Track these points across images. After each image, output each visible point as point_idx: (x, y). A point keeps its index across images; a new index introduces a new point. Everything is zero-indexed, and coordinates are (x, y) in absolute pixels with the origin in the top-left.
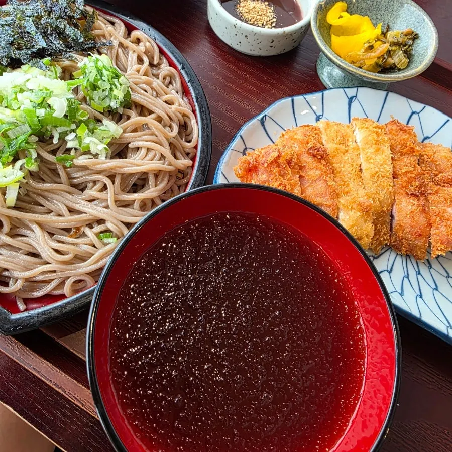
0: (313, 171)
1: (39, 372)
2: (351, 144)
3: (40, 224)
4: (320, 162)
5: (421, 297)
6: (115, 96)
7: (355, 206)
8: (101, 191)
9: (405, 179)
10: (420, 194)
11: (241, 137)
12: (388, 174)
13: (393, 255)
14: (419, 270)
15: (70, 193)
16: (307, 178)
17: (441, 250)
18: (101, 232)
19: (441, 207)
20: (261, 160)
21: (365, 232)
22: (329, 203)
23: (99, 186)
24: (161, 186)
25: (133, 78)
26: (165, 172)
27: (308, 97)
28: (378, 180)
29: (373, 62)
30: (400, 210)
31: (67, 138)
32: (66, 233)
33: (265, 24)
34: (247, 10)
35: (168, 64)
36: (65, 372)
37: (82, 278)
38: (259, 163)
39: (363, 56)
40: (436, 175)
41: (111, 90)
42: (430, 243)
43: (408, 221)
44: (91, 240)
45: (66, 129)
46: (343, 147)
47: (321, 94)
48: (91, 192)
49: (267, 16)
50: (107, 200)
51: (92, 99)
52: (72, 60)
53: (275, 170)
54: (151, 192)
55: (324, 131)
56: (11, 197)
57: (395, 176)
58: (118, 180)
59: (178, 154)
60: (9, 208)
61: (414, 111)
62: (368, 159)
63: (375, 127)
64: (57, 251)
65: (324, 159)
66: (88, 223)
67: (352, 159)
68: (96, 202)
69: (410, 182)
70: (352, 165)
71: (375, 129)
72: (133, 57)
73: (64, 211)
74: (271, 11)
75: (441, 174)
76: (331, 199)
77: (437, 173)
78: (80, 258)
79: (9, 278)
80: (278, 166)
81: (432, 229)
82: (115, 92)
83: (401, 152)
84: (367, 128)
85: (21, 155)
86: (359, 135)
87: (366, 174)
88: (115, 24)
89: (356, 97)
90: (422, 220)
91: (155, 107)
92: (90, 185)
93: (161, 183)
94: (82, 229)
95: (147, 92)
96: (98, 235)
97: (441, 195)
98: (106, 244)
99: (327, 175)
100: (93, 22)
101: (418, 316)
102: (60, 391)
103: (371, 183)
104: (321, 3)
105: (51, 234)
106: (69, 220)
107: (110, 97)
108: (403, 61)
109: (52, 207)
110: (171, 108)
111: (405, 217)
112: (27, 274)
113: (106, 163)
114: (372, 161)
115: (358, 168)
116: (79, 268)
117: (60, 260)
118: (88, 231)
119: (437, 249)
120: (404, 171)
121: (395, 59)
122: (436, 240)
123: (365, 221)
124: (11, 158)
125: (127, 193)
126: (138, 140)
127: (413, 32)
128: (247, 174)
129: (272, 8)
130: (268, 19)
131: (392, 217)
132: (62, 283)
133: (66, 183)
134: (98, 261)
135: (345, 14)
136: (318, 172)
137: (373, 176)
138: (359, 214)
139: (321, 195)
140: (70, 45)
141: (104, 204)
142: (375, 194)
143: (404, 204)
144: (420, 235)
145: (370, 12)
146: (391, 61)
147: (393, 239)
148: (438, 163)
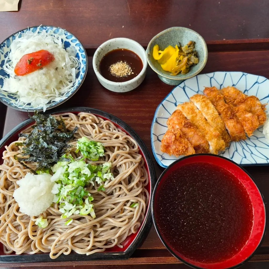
0: (190, 133)
1: (144, 263)
2: (197, 111)
3: (108, 217)
4: (191, 128)
5: (252, 153)
6: (100, 152)
7: (213, 137)
8: (120, 190)
9: (224, 113)
10: (233, 116)
11: (153, 134)
12: (217, 116)
13: (234, 143)
14: (246, 143)
15: (109, 199)
16: (189, 137)
17: (251, 134)
18: (131, 205)
19: (243, 116)
20: (170, 142)
21: (222, 145)
22: (203, 142)
23: (118, 190)
24: (139, 173)
25: (97, 137)
26: (136, 168)
27: (167, 99)
28: (215, 121)
29: (184, 68)
30: (229, 127)
31: (96, 181)
32: (119, 213)
33: (127, 73)
34: (116, 72)
35: (103, 120)
36: (152, 257)
37: (136, 224)
38: (169, 143)
39: (178, 67)
40: (234, 102)
41: (97, 150)
42: (246, 133)
43: (234, 130)
44: (129, 210)
45: (93, 177)
46: (194, 115)
47: (171, 94)
48: (117, 194)
49: (126, 69)
50: (125, 192)
51: (90, 158)
52: (71, 147)
53: (178, 143)
54: (137, 179)
55: (182, 111)
56: (93, 215)
57: (220, 114)
58: (123, 183)
59: (134, 155)
60: (95, 219)
61: (211, 77)
62: (207, 114)
63: (202, 99)
64: (122, 222)
65: (192, 126)
66: (123, 205)
67: (200, 117)
68: (120, 196)
69: (226, 113)
70: (202, 120)
71: (202, 100)
72: (89, 127)
73: (113, 206)
74: (125, 64)
75: (235, 101)
76: (203, 140)
77: (233, 101)
78: (131, 218)
79: (111, 240)
80: (177, 140)
81: (244, 127)
82: (100, 151)
83: (216, 101)
84: (199, 101)
85: (84, 198)
86: (198, 105)
87: (209, 121)
88: (69, 116)
89: (185, 86)
90: (239, 126)
91: (115, 144)
92: (114, 191)
93: (137, 172)
94: (123, 208)
95: (107, 140)
96: (130, 206)
97: (240, 111)
98: (135, 208)
99: (196, 132)
100: (64, 123)
101: (255, 163)
102: (155, 263)
103: (213, 123)
104: (148, 54)
105: (114, 217)
106: (117, 208)
107: (98, 153)
108: (196, 60)
109: (108, 208)
110: (120, 140)
111: (232, 129)
112: (117, 235)
113: (116, 180)
114: (208, 114)
115: (205, 120)
116: (133, 222)
117: (125, 224)
118: (125, 207)
119: (250, 134)
120: (222, 110)
121: (192, 61)
122: (247, 131)
123: (219, 140)
124: (82, 201)
125: (129, 184)
126: (119, 162)
127: (192, 42)
128: (167, 149)
129: (125, 63)
130: (127, 69)
131: (227, 130)
132: (130, 230)
133: (106, 196)
134: (137, 215)
135: (160, 52)
136: (193, 133)
137: (212, 120)
138: (216, 139)
139: (198, 141)
140: (64, 140)
141: (125, 194)
142: (217, 127)
143: (229, 124)
144: (241, 132)
145: (169, 41)
146: (191, 63)
147: (232, 138)
148: (232, 97)
